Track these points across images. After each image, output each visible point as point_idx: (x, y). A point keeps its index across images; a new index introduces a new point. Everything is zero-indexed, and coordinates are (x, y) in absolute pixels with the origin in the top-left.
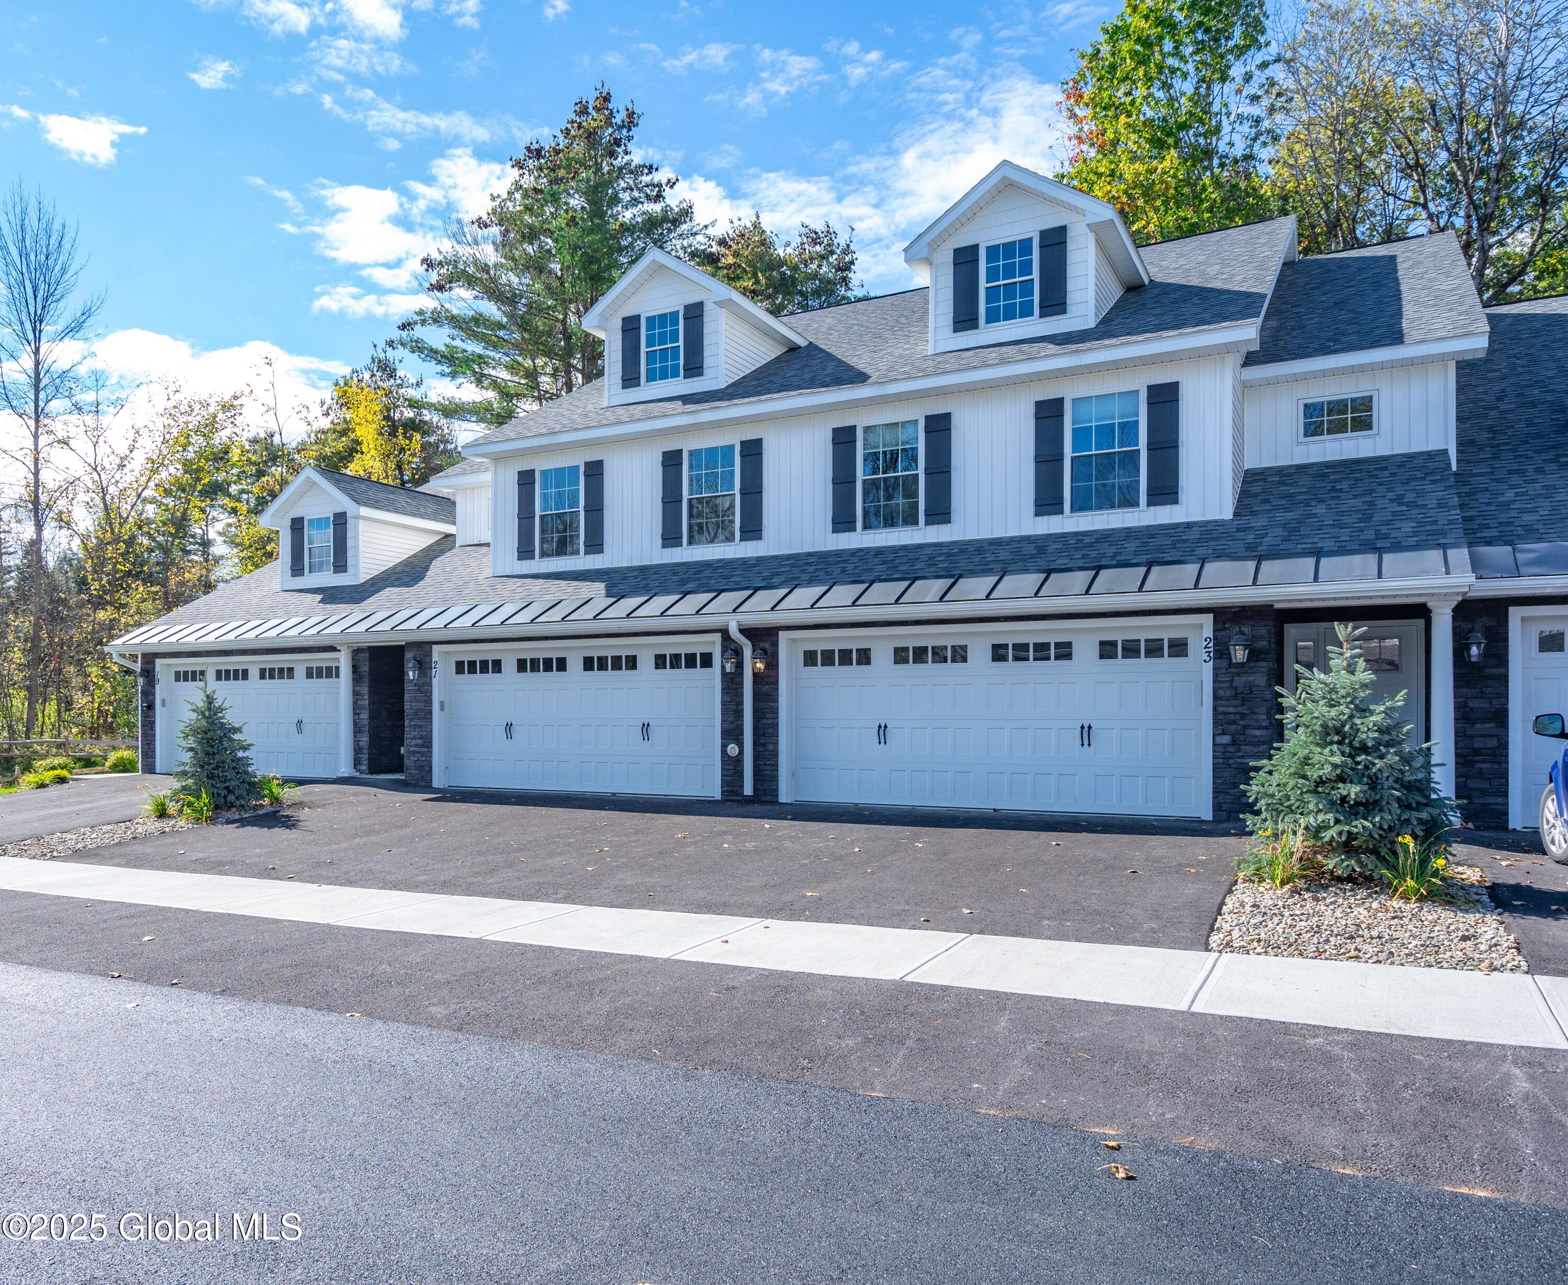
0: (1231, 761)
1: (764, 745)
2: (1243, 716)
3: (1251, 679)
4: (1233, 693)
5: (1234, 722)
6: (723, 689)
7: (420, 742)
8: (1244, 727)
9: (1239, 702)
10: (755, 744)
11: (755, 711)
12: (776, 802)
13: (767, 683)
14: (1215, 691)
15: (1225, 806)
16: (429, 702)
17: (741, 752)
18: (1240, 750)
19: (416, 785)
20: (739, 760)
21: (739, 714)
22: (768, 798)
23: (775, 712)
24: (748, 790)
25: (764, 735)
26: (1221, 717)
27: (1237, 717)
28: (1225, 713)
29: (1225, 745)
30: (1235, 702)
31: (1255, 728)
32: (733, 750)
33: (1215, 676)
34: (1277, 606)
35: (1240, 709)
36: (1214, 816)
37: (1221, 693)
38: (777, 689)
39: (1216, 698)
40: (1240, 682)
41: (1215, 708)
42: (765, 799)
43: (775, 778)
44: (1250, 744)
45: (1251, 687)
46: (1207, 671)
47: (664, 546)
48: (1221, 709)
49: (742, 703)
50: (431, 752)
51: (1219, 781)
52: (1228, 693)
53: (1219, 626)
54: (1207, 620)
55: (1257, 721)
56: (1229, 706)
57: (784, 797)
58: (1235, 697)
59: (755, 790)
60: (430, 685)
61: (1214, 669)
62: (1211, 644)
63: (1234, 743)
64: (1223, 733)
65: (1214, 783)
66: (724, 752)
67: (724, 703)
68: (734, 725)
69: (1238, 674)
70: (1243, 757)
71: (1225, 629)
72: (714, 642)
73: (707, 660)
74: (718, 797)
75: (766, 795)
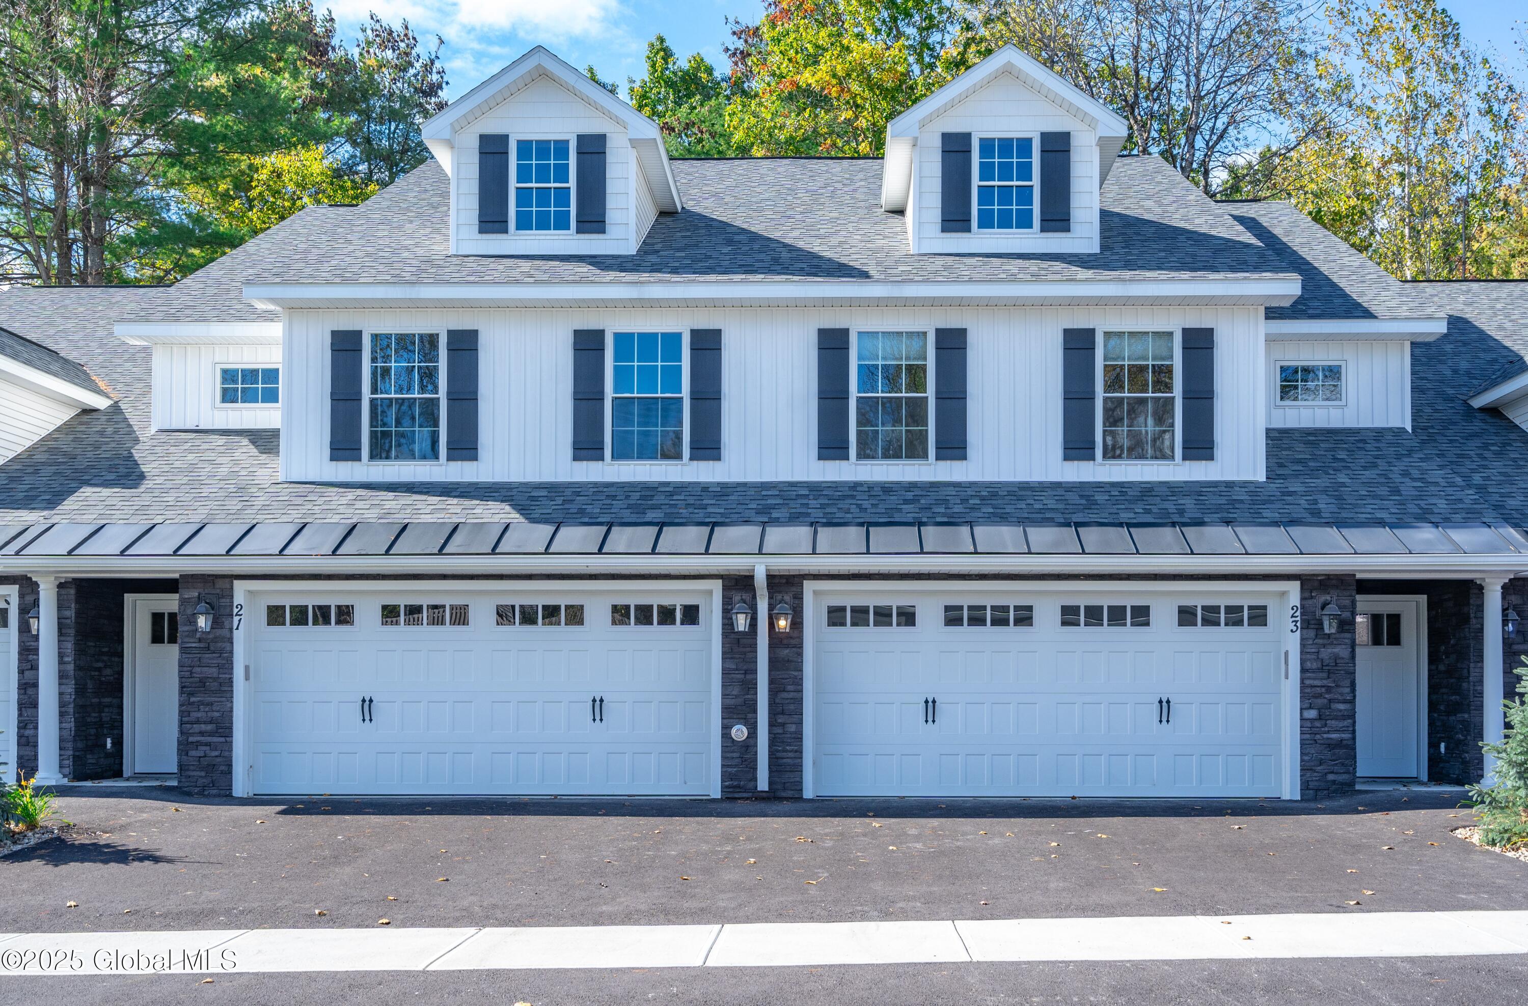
0: (1318, 736)
1: (783, 725)
2: (1329, 689)
3: (1336, 650)
4: (1319, 665)
5: (1320, 696)
6: (724, 653)
7: (209, 727)
8: (1330, 701)
9: (1325, 675)
10: (772, 724)
11: (772, 681)
12: (800, 799)
13: (787, 646)
14: (1303, 662)
15: (1312, 785)
16: (228, 665)
17: (753, 733)
18: (1326, 725)
19: (201, 794)
20: (749, 745)
21: (751, 687)
22: (789, 794)
23: (798, 683)
24: (763, 784)
25: (783, 713)
26: (1308, 690)
27: (1323, 690)
28: (1312, 687)
29: (1312, 720)
30: (1321, 674)
31: (1339, 702)
32: (739, 732)
33: (1303, 645)
34: (1359, 576)
35: (1325, 682)
36: (1302, 796)
37: (1308, 665)
38: (800, 654)
39: (1303, 670)
40: (1325, 653)
41: (1302, 681)
42: (784, 794)
43: (798, 768)
44: (1336, 718)
45: (1336, 658)
46: (1292, 643)
47: (576, 458)
48: (1308, 682)
49: (755, 672)
50: (230, 744)
51: (1306, 758)
52: (1315, 665)
53: (1307, 595)
54: (1294, 588)
55: (1342, 694)
56: (1314, 679)
57: (809, 792)
58: (1321, 670)
59: (771, 783)
60: (231, 641)
61: (1302, 639)
62: (1298, 613)
63: (1320, 717)
64: (1310, 708)
65: (1302, 760)
66: (726, 735)
67: (725, 672)
68: (740, 701)
69: (1324, 646)
70: (1328, 732)
71: (1312, 597)
72: (710, 592)
73: (691, 615)
74: (717, 794)
75: (785, 789)
